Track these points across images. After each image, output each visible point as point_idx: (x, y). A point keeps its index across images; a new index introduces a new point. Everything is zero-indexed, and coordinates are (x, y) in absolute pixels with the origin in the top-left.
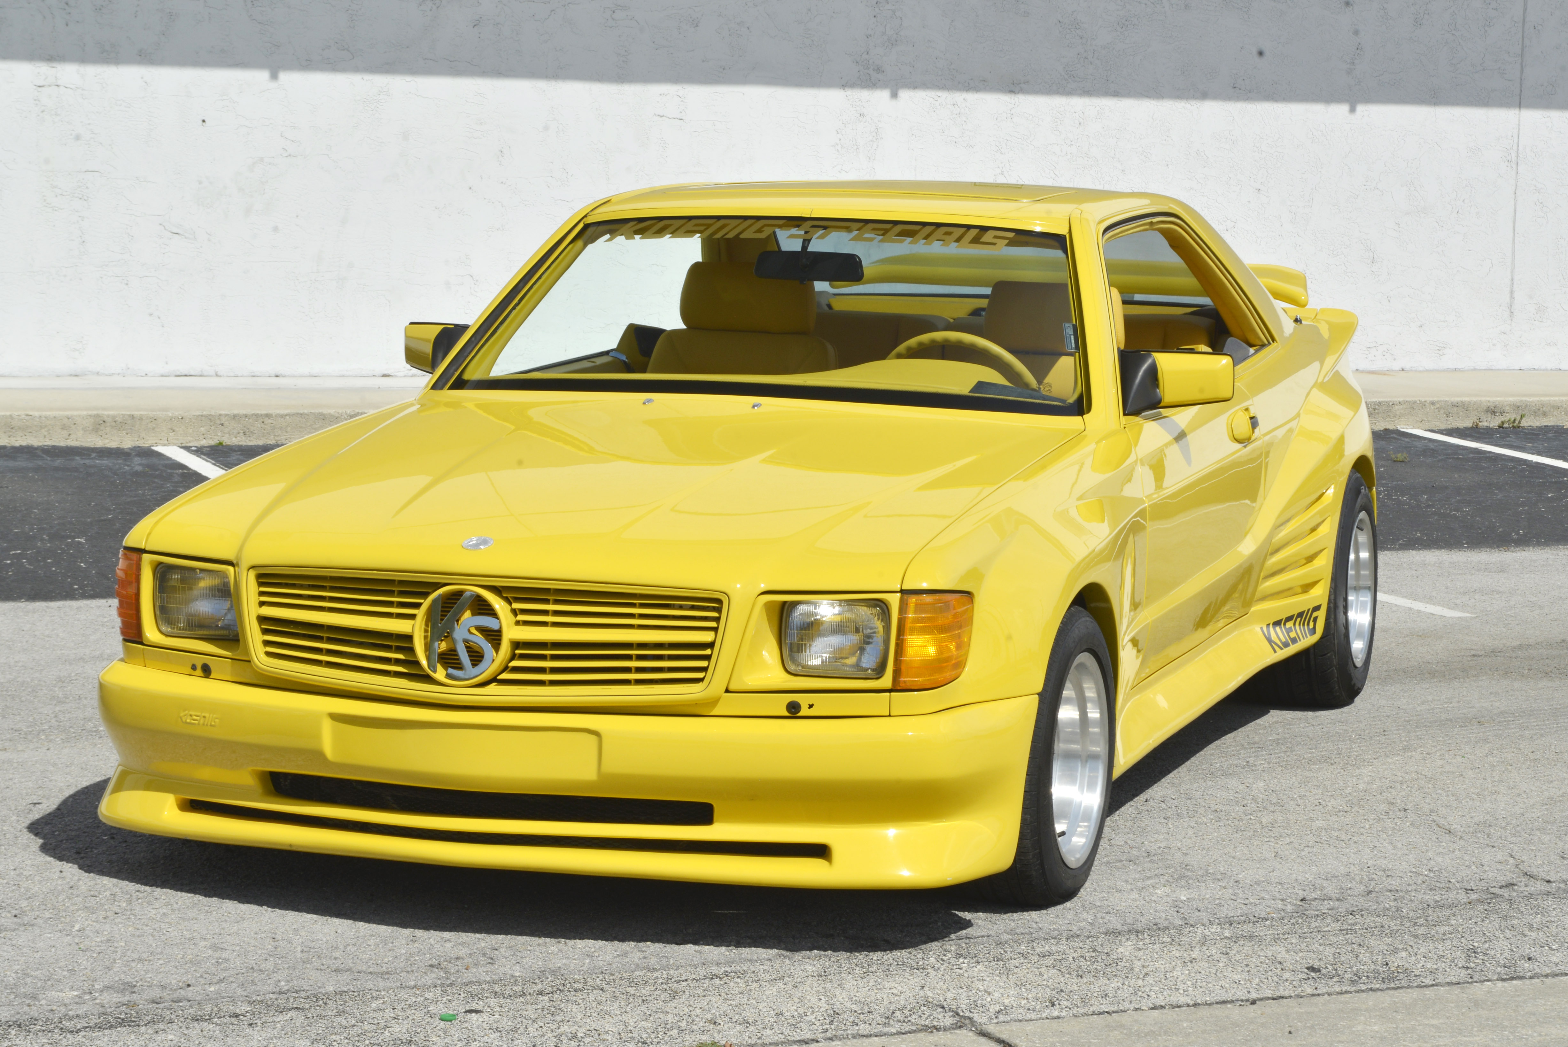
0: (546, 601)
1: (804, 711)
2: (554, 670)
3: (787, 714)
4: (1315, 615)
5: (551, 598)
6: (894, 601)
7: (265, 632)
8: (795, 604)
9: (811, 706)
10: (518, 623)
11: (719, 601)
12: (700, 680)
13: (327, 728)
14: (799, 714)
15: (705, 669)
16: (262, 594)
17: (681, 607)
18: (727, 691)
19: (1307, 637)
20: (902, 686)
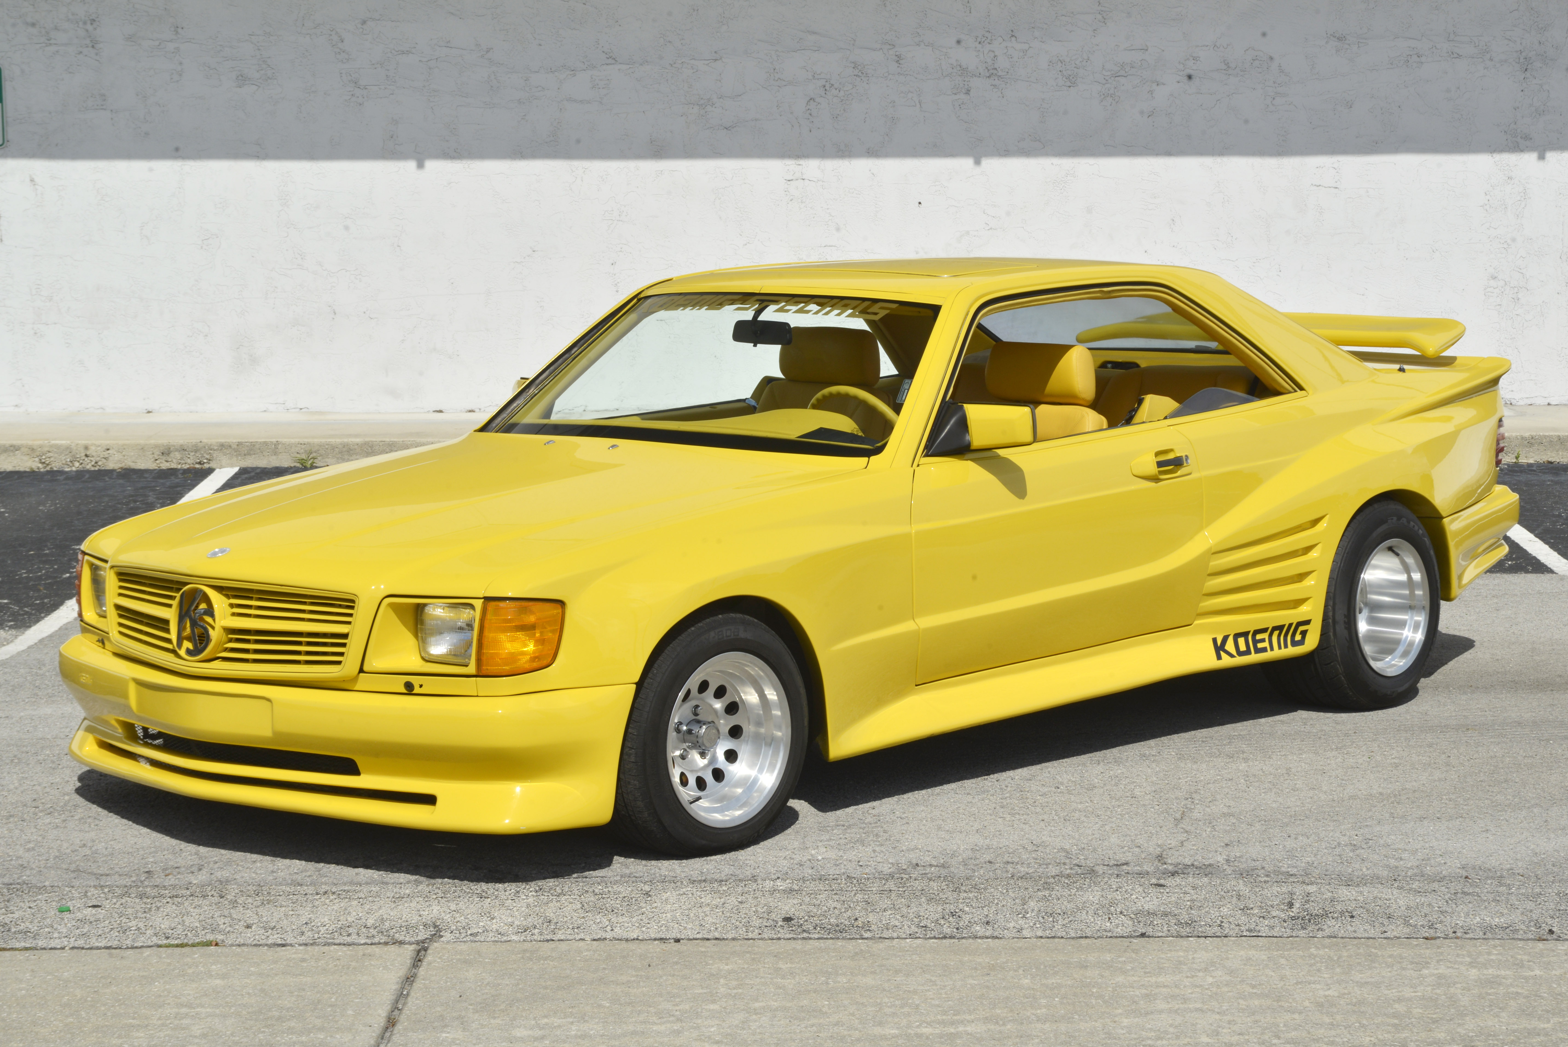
0: (251, 598)
1: (417, 690)
2: (257, 651)
3: (405, 691)
4: (1301, 628)
5: (254, 596)
6: (478, 604)
7: (121, 616)
8: (425, 605)
9: (421, 686)
10: (233, 614)
11: (353, 601)
12: (339, 663)
13: (132, 689)
14: (413, 692)
15: (342, 654)
16: (121, 587)
17: (340, 606)
18: (361, 670)
19: (1286, 646)
20: (484, 673)
